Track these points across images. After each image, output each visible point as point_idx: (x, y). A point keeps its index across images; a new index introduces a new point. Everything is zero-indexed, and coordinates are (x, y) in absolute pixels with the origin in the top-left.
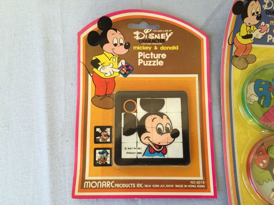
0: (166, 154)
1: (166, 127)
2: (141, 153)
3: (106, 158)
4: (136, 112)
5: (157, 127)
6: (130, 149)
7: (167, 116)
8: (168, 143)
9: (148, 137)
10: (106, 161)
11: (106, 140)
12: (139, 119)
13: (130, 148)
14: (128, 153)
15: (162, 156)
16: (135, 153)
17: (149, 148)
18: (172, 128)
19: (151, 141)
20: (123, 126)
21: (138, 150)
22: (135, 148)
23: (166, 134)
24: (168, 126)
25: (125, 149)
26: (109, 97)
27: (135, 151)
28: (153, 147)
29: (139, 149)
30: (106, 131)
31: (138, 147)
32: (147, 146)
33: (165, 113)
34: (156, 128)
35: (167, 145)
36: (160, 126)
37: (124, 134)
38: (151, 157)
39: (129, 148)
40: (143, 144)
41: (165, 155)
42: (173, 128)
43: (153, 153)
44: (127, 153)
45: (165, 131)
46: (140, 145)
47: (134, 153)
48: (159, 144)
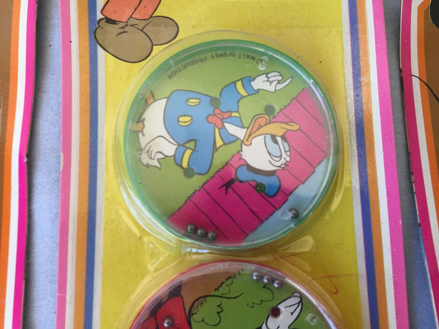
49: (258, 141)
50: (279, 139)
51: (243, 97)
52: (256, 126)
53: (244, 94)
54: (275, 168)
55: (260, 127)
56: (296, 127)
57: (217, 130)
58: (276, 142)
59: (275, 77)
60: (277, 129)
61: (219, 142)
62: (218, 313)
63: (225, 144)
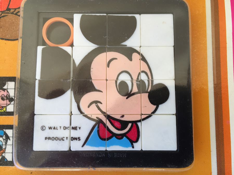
0: (137, 141)
1: (138, 79)
2: (79, 139)
3: (4, 147)
4: (72, 45)
5: (117, 78)
6: (54, 128)
7: (142, 55)
8: (143, 117)
9: (96, 102)
10: (3, 155)
11: (6, 107)
12: (78, 62)
13: (52, 126)
14: (49, 138)
15: (127, 147)
16: (65, 139)
17: (98, 127)
18: (152, 81)
19: (104, 110)
20: (38, 76)
21: (73, 131)
22: (65, 128)
23: (139, 95)
24: (143, 77)
25: (43, 128)
26: (16, 14)
27: (66, 133)
28: (108, 124)
29: (75, 128)
30: (5, 87)
31: (73, 125)
32: (93, 123)
33: (138, 49)
34: (116, 82)
35: (140, 121)
36: (124, 77)
37: (40, 95)
38: (103, 149)
39: (50, 128)
40: (84, 117)
41: (134, 144)
42: (155, 82)
43: (108, 139)
44: (46, 138)
45: (135, 90)
46: (78, 120)
47: (62, 139)
48: (122, 119)
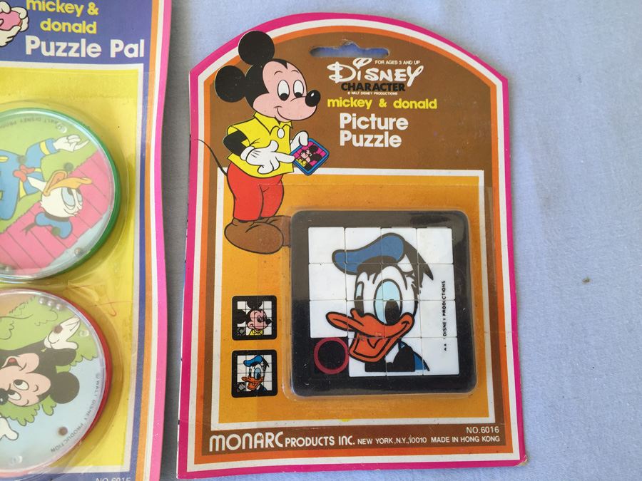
49: (56, 193)
50: (74, 191)
51: (45, 155)
52: (55, 180)
53: (46, 152)
54: (69, 215)
55: (58, 181)
56: (89, 181)
57: (21, 183)
58: (71, 193)
59: (74, 139)
60: (74, 183)
61: (22, 193)
62: (10, 330)
63: (27, 195)
